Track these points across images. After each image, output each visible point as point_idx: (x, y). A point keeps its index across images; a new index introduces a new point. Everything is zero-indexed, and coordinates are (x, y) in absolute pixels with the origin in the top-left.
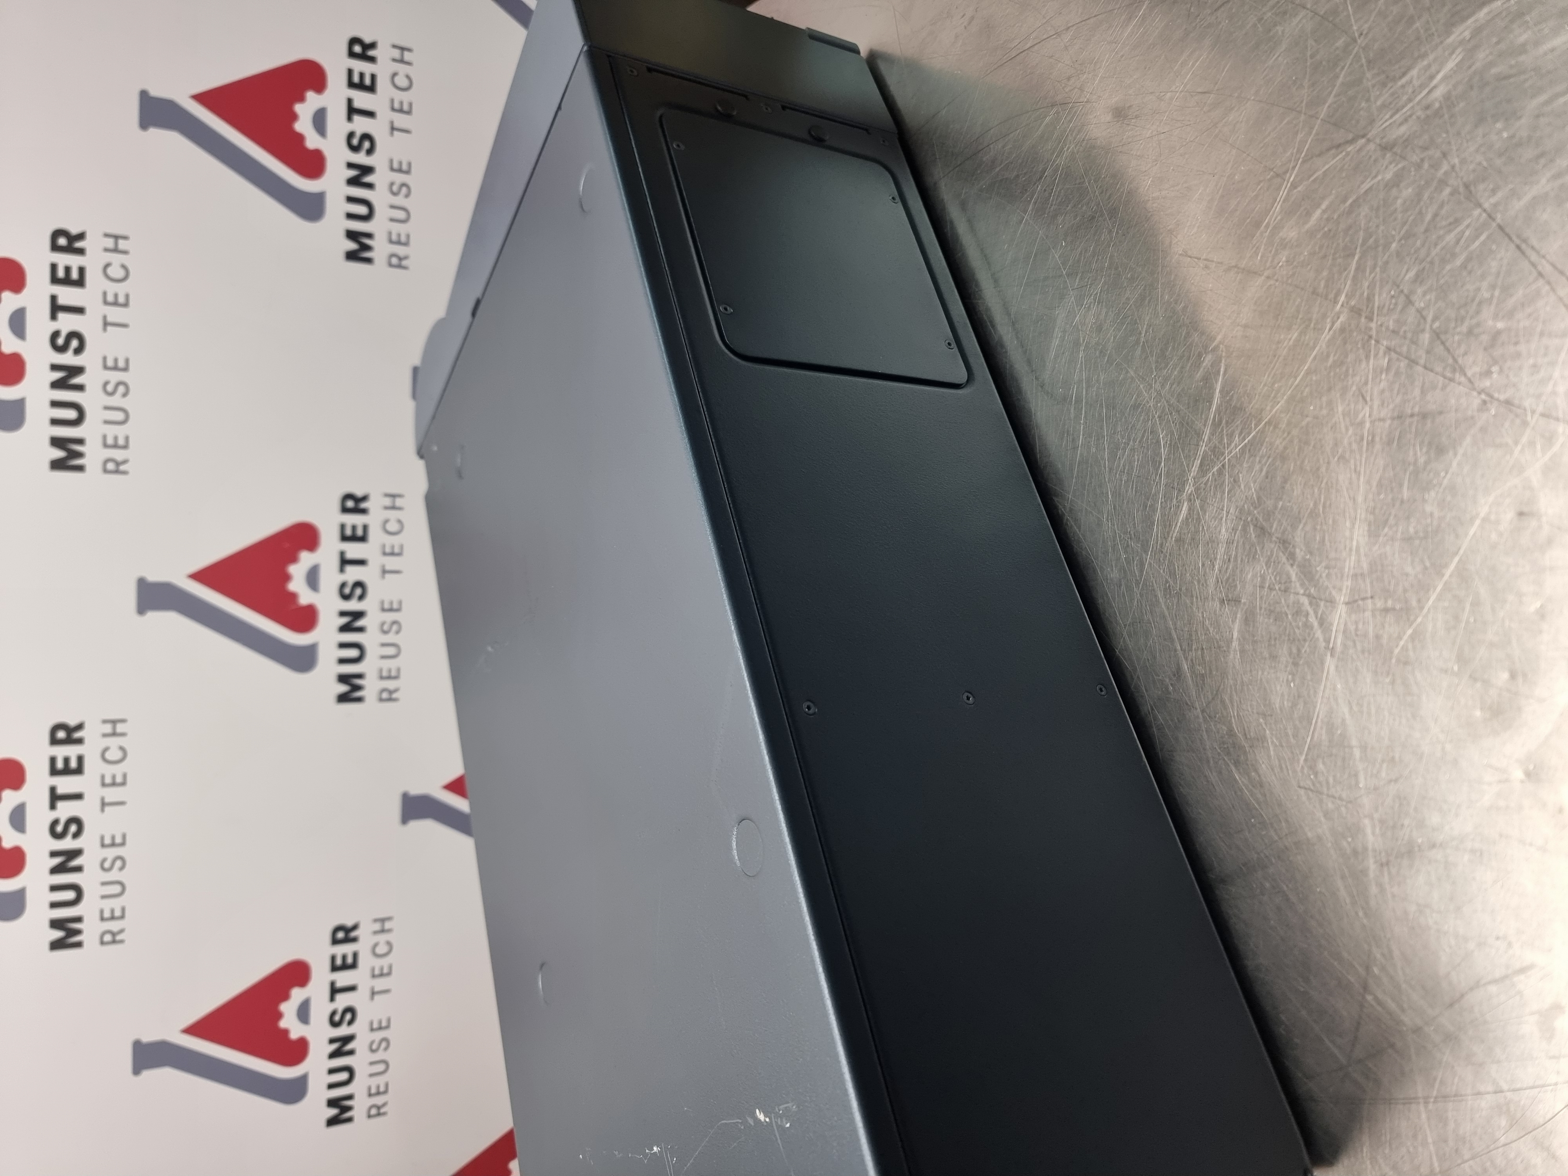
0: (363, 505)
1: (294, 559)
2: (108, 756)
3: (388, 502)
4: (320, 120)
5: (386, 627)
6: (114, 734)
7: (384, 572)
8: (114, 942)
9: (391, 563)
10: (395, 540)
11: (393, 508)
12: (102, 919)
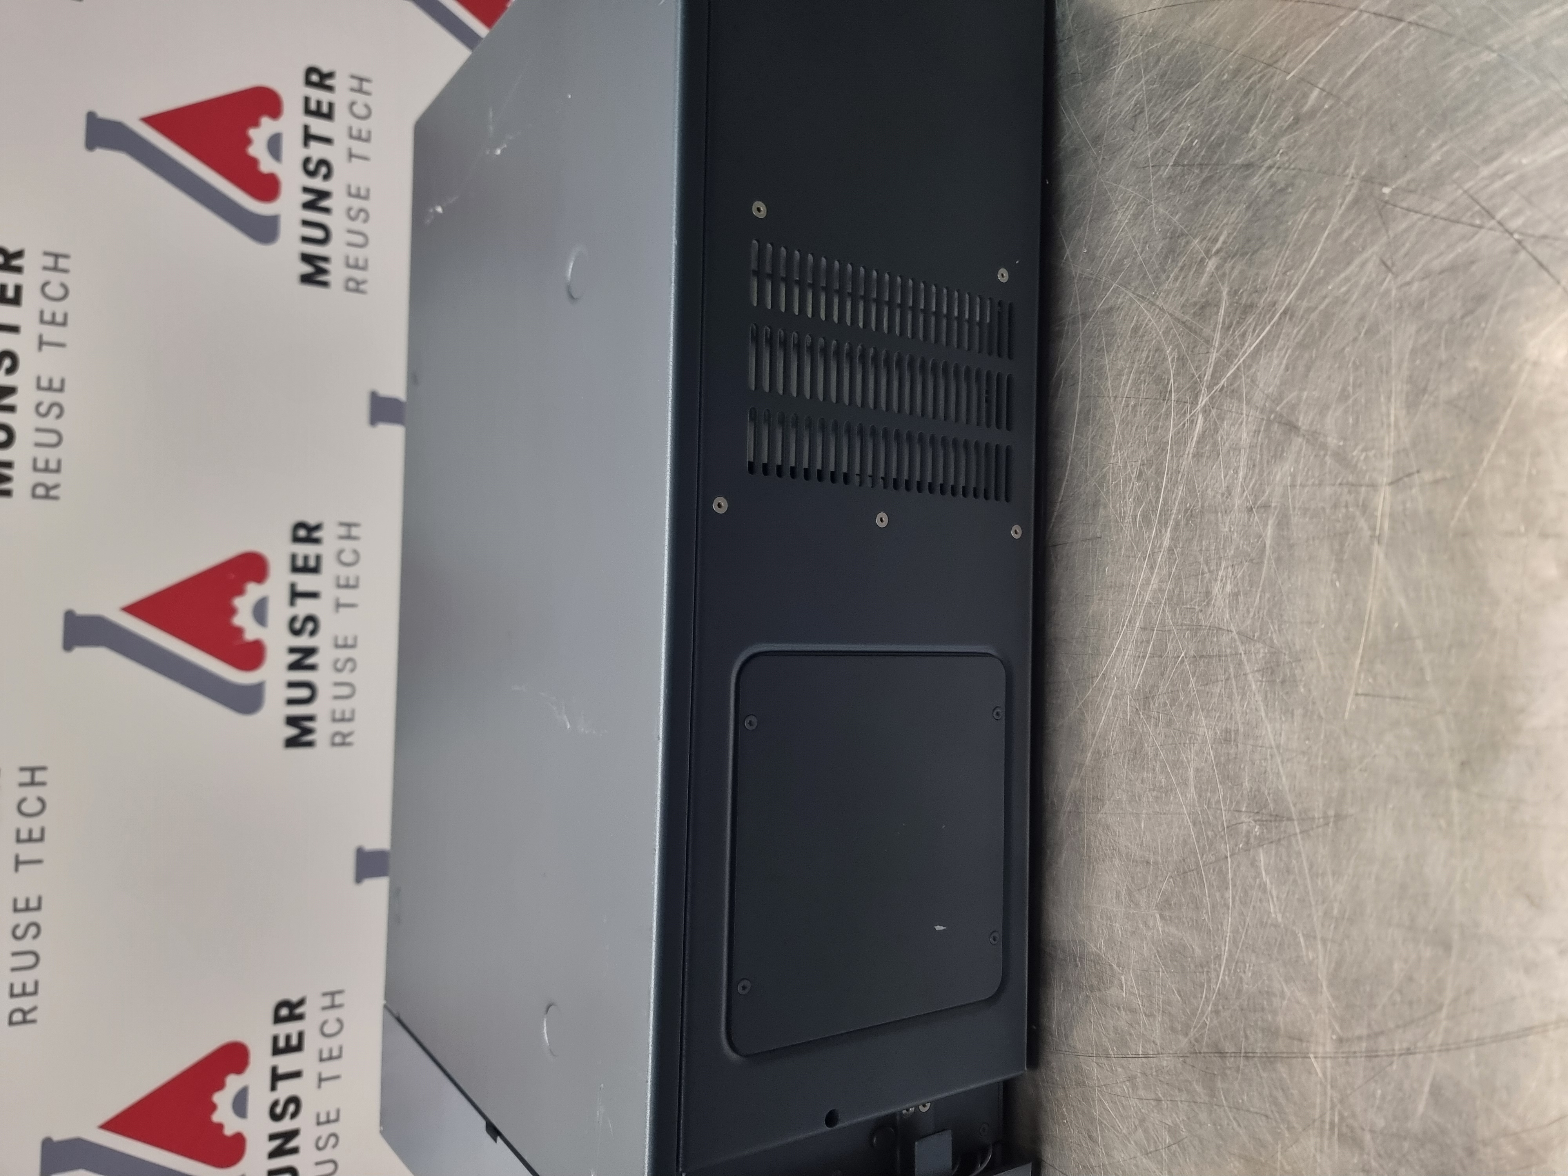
0: (316, 535)
1: (240, 592)
2: (25, 808)
3: (343, 531)
4: (275, 145)
5: (339, 665)
6: (33, 783)
7: (338, 605)
8: (24, 1021)
9: (346, 596)
10: (351, 572)
11: (349, 537)
12: (12, 995)
